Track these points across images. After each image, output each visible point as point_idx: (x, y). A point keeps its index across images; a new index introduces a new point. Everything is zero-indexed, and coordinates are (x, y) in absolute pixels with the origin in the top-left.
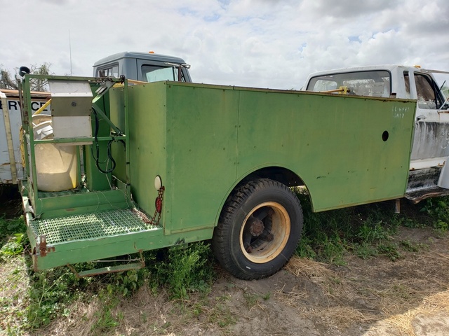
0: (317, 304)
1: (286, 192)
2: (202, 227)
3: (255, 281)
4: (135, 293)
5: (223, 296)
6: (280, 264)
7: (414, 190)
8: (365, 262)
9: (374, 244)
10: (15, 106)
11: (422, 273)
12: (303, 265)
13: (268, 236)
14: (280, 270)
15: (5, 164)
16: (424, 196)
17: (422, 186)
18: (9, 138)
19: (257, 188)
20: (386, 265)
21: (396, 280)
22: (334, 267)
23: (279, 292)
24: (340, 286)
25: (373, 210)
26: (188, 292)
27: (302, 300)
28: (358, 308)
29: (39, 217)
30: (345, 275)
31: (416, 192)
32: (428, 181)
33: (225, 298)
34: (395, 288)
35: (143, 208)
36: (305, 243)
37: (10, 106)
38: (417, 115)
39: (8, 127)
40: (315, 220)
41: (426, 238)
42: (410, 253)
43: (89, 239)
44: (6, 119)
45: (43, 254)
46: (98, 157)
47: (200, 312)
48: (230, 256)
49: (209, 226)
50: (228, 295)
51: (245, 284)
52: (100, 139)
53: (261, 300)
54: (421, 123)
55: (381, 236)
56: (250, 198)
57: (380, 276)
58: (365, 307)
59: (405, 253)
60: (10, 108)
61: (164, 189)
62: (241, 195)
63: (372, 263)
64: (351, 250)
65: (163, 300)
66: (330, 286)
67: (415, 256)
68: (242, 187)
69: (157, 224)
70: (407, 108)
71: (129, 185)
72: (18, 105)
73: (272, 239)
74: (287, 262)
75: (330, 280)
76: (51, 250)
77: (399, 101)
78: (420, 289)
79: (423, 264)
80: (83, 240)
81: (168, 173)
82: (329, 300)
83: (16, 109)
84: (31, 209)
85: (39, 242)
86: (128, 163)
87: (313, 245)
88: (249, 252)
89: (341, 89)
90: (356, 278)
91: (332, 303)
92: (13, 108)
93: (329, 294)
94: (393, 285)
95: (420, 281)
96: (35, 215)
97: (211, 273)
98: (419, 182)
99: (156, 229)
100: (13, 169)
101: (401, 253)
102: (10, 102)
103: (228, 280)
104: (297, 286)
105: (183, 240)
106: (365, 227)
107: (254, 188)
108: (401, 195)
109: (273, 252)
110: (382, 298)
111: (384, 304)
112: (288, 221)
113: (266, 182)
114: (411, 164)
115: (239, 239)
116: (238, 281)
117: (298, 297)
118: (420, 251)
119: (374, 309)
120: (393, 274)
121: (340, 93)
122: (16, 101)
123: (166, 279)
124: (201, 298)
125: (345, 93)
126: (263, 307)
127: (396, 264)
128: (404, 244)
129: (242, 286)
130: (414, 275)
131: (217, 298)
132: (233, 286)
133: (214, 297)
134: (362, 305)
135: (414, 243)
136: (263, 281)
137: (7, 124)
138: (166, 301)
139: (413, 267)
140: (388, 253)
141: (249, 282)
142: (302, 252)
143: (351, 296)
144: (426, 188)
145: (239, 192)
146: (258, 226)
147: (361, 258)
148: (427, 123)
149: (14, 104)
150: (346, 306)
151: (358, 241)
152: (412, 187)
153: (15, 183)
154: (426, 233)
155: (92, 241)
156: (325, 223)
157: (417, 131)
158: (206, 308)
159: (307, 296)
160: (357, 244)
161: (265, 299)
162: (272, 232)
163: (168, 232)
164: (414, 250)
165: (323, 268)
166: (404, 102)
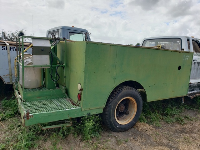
0: (149, 145)
1: (136, 92)
2: (98, 108)
3: (120, 133)
4: (67, 137)
5: (107, 139)
6: (132, 125)
7: (190, 92)
8: (170, 125)
9: (173, 117)
10: (13, 49)
11: (196, 131)
12: (142, 126)
13: (127, 112)
14: (132, 128)
15: (7, 75)
16: (195, 95)
17: (194, 91)
18: (10, 63)
19: (123, 90)
20: (179, 127)
21: (184, 134)
22: (156, 127)
23: (132, 138)
24: (159, 136)
25: (171, 101)
26: (91, 137)
27: (142, 142)
28: (169, 147)
29: (24, 101)
30: (161, 131)
31: (191, 93)
32: (196, 88)
33: (108, 141)
34: (185, 138)
35: (71, 97)
36: (142, 115)
37: (11, 49)
38: (193, 59)
39: (9, 58)
40: (147, 105)
41: (196, 114)
42: (189, 122)
43: (48, 112)
44: (9, 55)
45: (28, 119)
46: (52, 74)
47: (97, 147)
48: (110, 121)
49: (101, 107)
50: (109, 139)
51: (116, 134)
52: (53, 66)
53: (124, 142)
54: (195, 62)
55: (176, 113)
56: (120, 95)
57: (177, 132)
58: (172, 147)
59: (187, 121)
60: (11, 50)
61: (82, 90)
62: (116, 93)
63: (173, 126)
64: (163, 119)
65: (79, 141)
66: (155, 136)
67: (192, 123)
68: (116, 90)
69: (78, 106)
70: (189, 56)
71: (65, 87)
72: (14, 49)
73: (128, 113)
74: (135, 124)
75: (155, 133)
76: (31, 117)
77: (186, 53)
78: (196, 139)
79: (196, 127)
80: (46, 112)
81: (85, 82)
82: (155, 143)
83: (13, 50)
84: (20, 97)
85: (26, 113)
86: (65, 77)
87: (146, 116)
88: (118, 119)
89: (158, 46)
90: (166, 133)
91: (157, 145)
92: (12, 50)
93: (155, 140)
94: (183, 137)
95: (196, 135)
96: (23, 99)
97: (100, 128)
98: (193, 89)
99: (78, 108)
100: (11, 77)
101: (185, 121)
102: (11, 47)
103: (108, 132)
104: (140, 136)
105: (90, 113)
106: (169, 109)
107: (122, 90)
108: (185, 95)
109: (129, 119)
110: (179, 142)
111: (180, 146)
112: (136, 106)
113: (127, 88)
114: (190, 81)
115: (114, 113)
116: (113, 133)
117: (141, 141)
118: (194, 121)
119: (176, 148)
120: (183, 131)
121: (158, 48)
122: (14, 47)
123: (81, 131)
124: (97, 140)
125: (160, 48)
126: (125, 145)
127: (184, 126)
128: (186, 117)
129: (115, 135)
130: (192, 132)
131: (104, 140)
132: (111, 135)
133: (103, 140)
134: (170, 146)
135: (191, 117)
136: (124, 133)
137: (9, 57)
138: (81, 141)
139: (191, 128)
140: (179, 121)
141: (118, 133)
142: (141, 120)
143: (165, 141)
144: (195, 91)
145: (115, 92)
146: (122, 108)
147: (168, 123)
148: (197, 62)
149: (12, 48)
150: (163, 146)
151: (166, 115)
152: (189, 91)
153: (11, 84)
154: (196, 112)
155: (50, 113)
156: (150, 106)
157: (193, 66)
158: (100, 145)
159: (144, 141)
160: (165, 116)
161: (126, 141)
162: (128, 110)
163: (83, 109)
164: (191, 120)
165: (151, 127)
166: (188, 53)
